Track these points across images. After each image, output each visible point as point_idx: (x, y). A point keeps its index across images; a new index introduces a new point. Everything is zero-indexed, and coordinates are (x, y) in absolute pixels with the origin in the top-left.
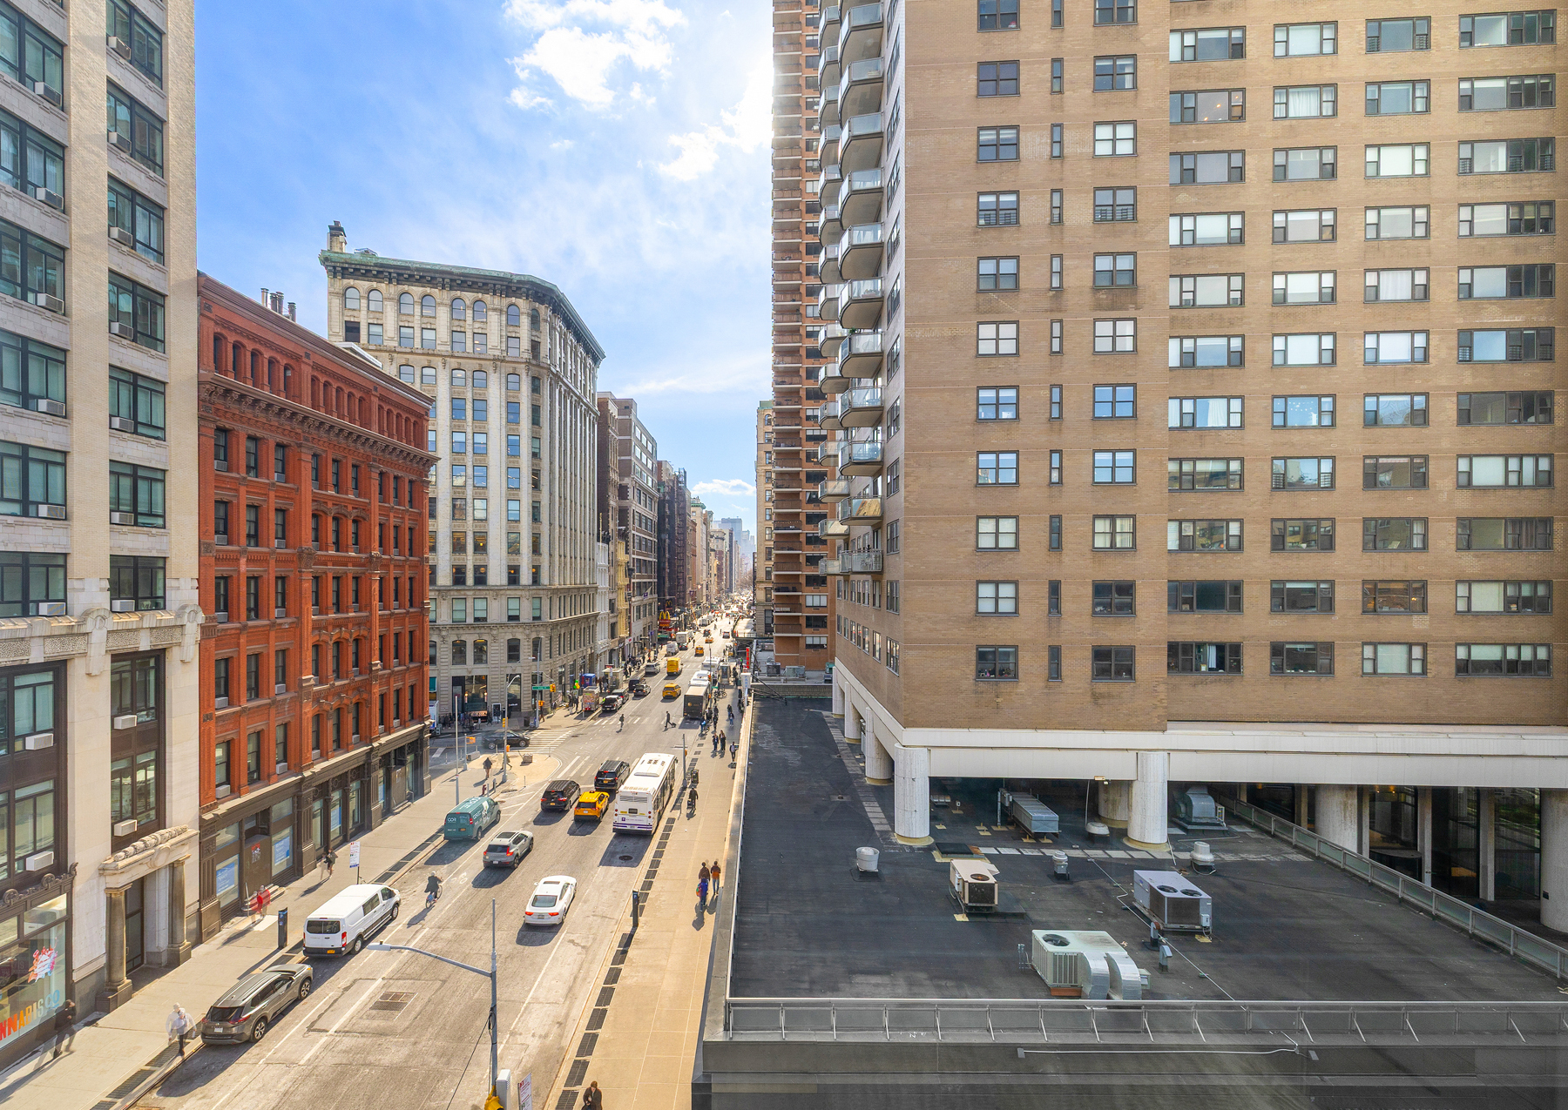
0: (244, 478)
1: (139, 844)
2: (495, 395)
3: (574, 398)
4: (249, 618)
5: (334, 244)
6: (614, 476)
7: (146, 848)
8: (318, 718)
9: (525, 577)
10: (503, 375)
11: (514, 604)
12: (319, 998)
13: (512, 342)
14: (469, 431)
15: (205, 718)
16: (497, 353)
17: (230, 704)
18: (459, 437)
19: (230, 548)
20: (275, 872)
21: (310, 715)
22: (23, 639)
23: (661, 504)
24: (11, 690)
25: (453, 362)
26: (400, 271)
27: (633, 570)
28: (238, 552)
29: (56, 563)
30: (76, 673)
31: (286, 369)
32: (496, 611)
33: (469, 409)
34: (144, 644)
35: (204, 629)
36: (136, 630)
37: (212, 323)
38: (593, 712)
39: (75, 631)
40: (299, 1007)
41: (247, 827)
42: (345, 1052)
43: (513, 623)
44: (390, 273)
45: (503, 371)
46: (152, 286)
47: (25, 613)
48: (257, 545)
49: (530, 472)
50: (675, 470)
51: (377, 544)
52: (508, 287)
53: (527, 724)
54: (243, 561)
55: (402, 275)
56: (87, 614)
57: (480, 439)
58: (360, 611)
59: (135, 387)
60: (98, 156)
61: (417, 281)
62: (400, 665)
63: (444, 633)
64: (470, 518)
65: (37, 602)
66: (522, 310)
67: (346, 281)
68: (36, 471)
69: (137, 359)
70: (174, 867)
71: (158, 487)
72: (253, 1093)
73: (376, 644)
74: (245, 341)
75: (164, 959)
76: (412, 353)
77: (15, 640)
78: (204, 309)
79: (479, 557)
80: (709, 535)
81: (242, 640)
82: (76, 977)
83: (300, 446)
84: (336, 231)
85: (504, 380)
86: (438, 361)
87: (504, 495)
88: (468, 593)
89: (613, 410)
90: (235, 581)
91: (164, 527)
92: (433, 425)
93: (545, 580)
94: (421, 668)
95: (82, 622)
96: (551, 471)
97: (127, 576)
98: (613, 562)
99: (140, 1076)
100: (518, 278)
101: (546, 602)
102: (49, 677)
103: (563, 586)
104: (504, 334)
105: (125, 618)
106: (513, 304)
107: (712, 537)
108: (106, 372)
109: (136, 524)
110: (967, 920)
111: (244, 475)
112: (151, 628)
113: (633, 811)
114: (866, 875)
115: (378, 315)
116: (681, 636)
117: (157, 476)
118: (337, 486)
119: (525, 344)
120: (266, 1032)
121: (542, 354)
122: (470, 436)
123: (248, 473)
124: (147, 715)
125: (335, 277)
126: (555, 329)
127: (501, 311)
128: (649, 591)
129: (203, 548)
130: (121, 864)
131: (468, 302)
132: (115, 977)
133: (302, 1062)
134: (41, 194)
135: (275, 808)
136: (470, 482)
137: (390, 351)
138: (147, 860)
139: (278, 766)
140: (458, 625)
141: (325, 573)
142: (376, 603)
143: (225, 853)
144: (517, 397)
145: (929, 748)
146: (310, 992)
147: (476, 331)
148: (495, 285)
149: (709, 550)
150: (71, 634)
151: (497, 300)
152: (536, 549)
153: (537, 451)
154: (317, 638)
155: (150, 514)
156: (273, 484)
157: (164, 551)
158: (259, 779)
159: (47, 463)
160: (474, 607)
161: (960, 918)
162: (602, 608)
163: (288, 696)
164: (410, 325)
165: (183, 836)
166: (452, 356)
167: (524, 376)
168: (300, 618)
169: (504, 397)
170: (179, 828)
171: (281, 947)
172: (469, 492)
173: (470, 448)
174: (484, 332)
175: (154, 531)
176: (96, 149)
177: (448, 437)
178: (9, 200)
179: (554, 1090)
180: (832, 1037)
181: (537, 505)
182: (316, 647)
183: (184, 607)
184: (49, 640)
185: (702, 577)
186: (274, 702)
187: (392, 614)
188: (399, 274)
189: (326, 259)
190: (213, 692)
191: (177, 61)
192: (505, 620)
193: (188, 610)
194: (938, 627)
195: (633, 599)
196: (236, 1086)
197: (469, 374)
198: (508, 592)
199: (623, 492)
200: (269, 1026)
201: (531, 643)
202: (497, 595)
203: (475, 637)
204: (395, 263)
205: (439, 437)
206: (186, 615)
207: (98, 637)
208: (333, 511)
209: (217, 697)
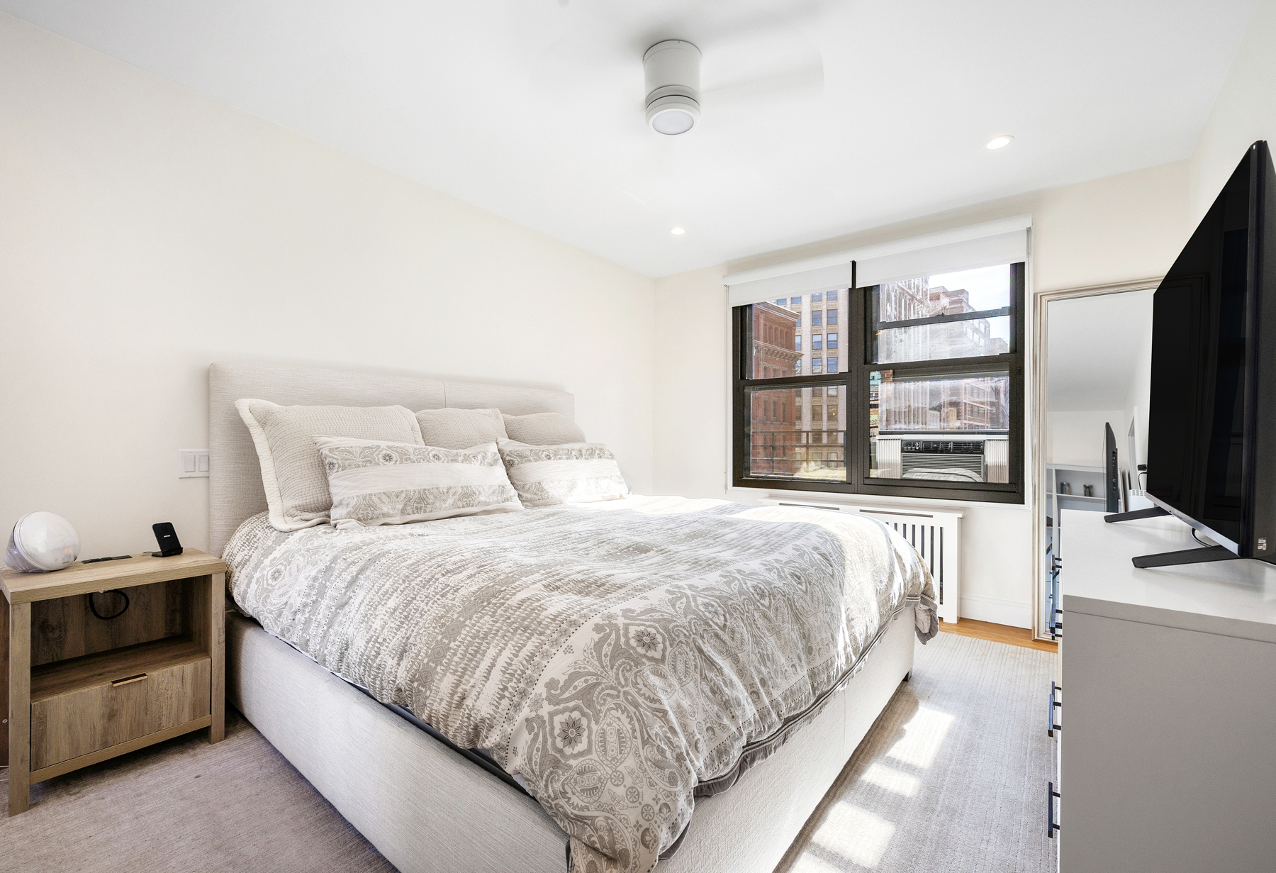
14: (824, 333)
18: (817, 338)
33: (824, 318)
57: (832, 337)
92: (799, 331)
122: (825, 337)
173: (825, 345)
177: (809, 339)
205: (803, 340)
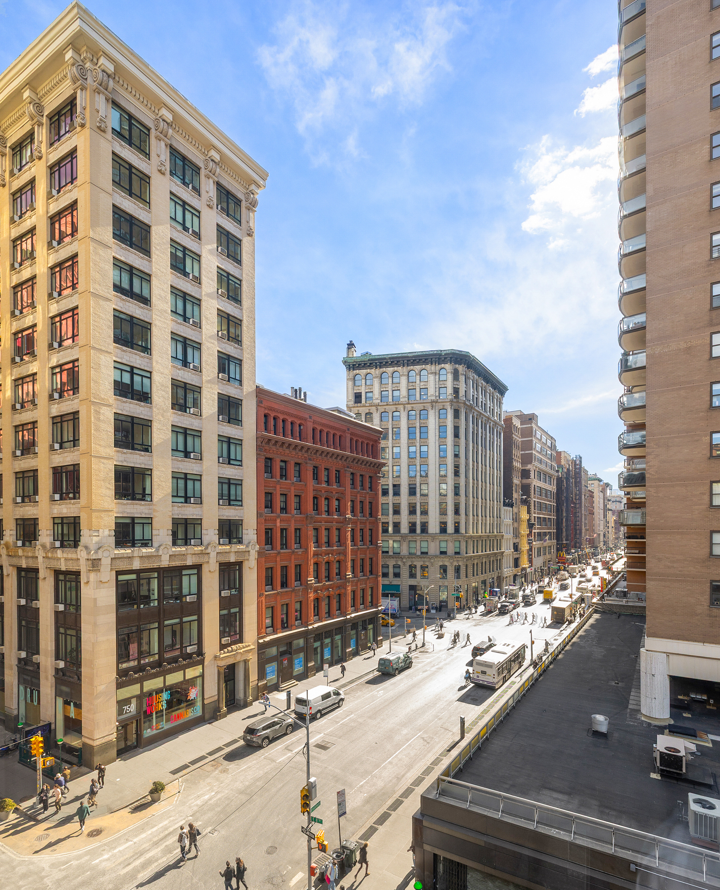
0: (279, 481)
1: (230, 648)
2: (432, 422)
3: (484, 418)
4: (282, 548)
5: (350, 353)
6: (517, 464)
7: (232, 651)
8: (317, 600)
9: (450, 529)
10: (437, 411)
11: (443, 544)
12: (295, 736)
13: (442, 391)
14: (418, 445)
15: (260, 595)
16: (433, 398)
17: (273, 589)
18: (412, 449)
19: (272, 515)
20: (294, 674)
21: (312, 598)
22: (184, 555)
23: (559, 481)
24: (181, 576)
25: (409, 407)
26: (381, 361)
27: (534, 524)
28: (276, 516)
29: (198, 522)
30: (205, 569)
31: (300, 426)
32: (433, 548)
33: (417, 433)
34: (233, 559)
35: (260, 553)
36: (229, 552)
37: (263, 409)
38: (493, 612)
39: (204, 552)
40: (285, 737)
41: (281, 649)
42: (296, 762)
43: (443, 556)
44: (376, 363)
45: (437, 408)
46: (236, 397)
47: (186, 544)
48: (286, 513)
49: (453, 466)
50: (573, 456)
51: (349, 512)
52: (439, 359)
53: (449, 616)
54: (278, 521)
55: (382, 363)
56: (209, 544)
57: (424, 449)
58: (340, 546)
59: (229, 443)
60: (213, 344)
61: (390, 364)
62: (364, 576)
63: (404, 560)
64: (418, 494)
65: (190, 539)
66: (448, 371)
67: (355, 372)
68: (190, 483)
69: (230, 431)
70: (246, 662)
71: (239, 487)
72: (255, 769)
73: (349, 564)
74: (279, 415)
75: (242, 703)
76: (387, 405)
77: (181, 555)
78: (259, 403)
79: (423, 517)
80: (606, 500)
81: (278, 559)
82: (206, 702)
83: (307, 463)
84: (351, 345)
85: (437, 413)
86: (401, 407)
87: (437, 480)
88: (417, 538)
89: (517, 423)
90: (275, 531)
91: (242, 506)
92: (399, 443)
93: (463, 530)
94: (377, 578)
95: (206, 548)
96: (467, 465)
97: (226, 528)
98: (516, 519)
99: (220, 749)
100: (445, 352)
101: (463, 545)
102: (195, 571)
103: (476, 534)
104: (437, 386)
105: (224, 547)
106: (443, 368)
107: (609, 500)
108: (216, 438)
109: (230, 505)
110: (660, 778)
111: (279, 479)
112: (236, 552)
113: (484, 673)
114: (597, 734)
115: (370, 387)
116: (572, 569)
117: (239, 483)
118: (328, 482)
119: (450, 390)
120: (268, 745)
121: (461, 395)
122: (418, 448)
123: (281, 478)
124: (236, 591)
125: (350, 370)
126: (469, 378)
127: (435, 373)
128: (547, 538)
129: (259, 515)
130: (222, 656)
131: (417, 372)
132: (221, 705)
133: (277, 762)
134: (191, 367)
135: (295, 642)
136: (418, 474)
137: (376, 406)
138: (233, 656)
139: (297, 622)
140: (411, 555)
141: (321, 527)
142: (349, 542)
143: (271, 660)
144: (445, 422)
145: (668, 654)
146: (292, 732)
147: (421, 387)
148: (432, 359)
149: (606, 510)
150: (202, 553)
151: (433, 367)
152: (457, 512)
153: (457, 453)
154: (316, 560)
155: (236, 500)
156: (293, 483)
157: (242, 517)
158: (287, 627)
159: (194, 480)
160: (419, 545)
161: (654, 776)
162: (507, 549)
163: (301, 588)
164: (387, 389)
165: (249, 648)
166: (409, 404)
167: (449, 410)
168: (307, 549)
169: (437, 423)
170: (247, 644)
171: (287, 709)
172: (418, 479)
173: (418, 455)
174: (426, 387)
175: (237, 507)
176: (212, 341)
177: (406, 450)
178: (180, 372)
179: (381, 810)
180: (498, 815)
181: (457, 485)
182: (316, 564)
183: (249, 543)
184: (194, 556)
185: (600, 527)
186: (294, 590)
187: (358, 549)
188: (380, 363)
189: (345, 362)
190: (264, 583)
191: (247, 291)
192: (438, 553)
193: (251, 544)
194: (675, 565)
195: (534, 543)
196: (250, 764)
197: (418, 412)
198: (440, 537)
199: (525, 474)
200: (271, 742)
201: (454, 568)
202: (434, 539)
203: (422, 563)
204: (378, 357)
205: (402, 450)
206: (250, 547)
207: (213, 555)
208: (325, 495)
209: (266, 585)
